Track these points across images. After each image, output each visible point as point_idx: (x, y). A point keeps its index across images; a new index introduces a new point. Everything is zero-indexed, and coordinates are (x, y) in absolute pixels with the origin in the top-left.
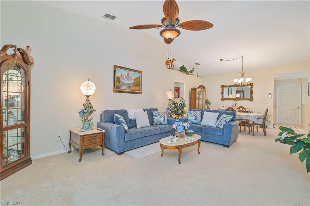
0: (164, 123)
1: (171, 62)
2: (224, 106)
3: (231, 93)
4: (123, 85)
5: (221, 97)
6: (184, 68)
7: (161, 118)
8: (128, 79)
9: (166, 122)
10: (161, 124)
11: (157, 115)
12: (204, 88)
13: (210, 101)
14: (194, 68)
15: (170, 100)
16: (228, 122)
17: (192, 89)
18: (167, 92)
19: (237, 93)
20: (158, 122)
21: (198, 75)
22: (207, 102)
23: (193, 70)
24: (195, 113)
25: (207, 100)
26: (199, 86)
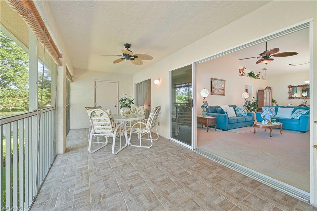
0: (245, 115)
1: (242, 70)
2: (292, 104)
3: (297, 92)
4: (216, 90)
5: (288, 96)
6: (252, 73)
7: (242, 111)
8: (218, 86)
9: (246, 114)
10: (242, 116)
11: (239, 110)
12: (270, 88)
13: (275, 100)
14: (259, 73)
15: (245, 99)
16: (304, 115)
17: (259, 91)
18: (243, 94)
19: (303, 92)
20: (241, 114)
21: (263, 78)
22: (273, 101)
23: (259, 74)
24: (270, 109)
25: (272, 99)
26: (267, 88)
